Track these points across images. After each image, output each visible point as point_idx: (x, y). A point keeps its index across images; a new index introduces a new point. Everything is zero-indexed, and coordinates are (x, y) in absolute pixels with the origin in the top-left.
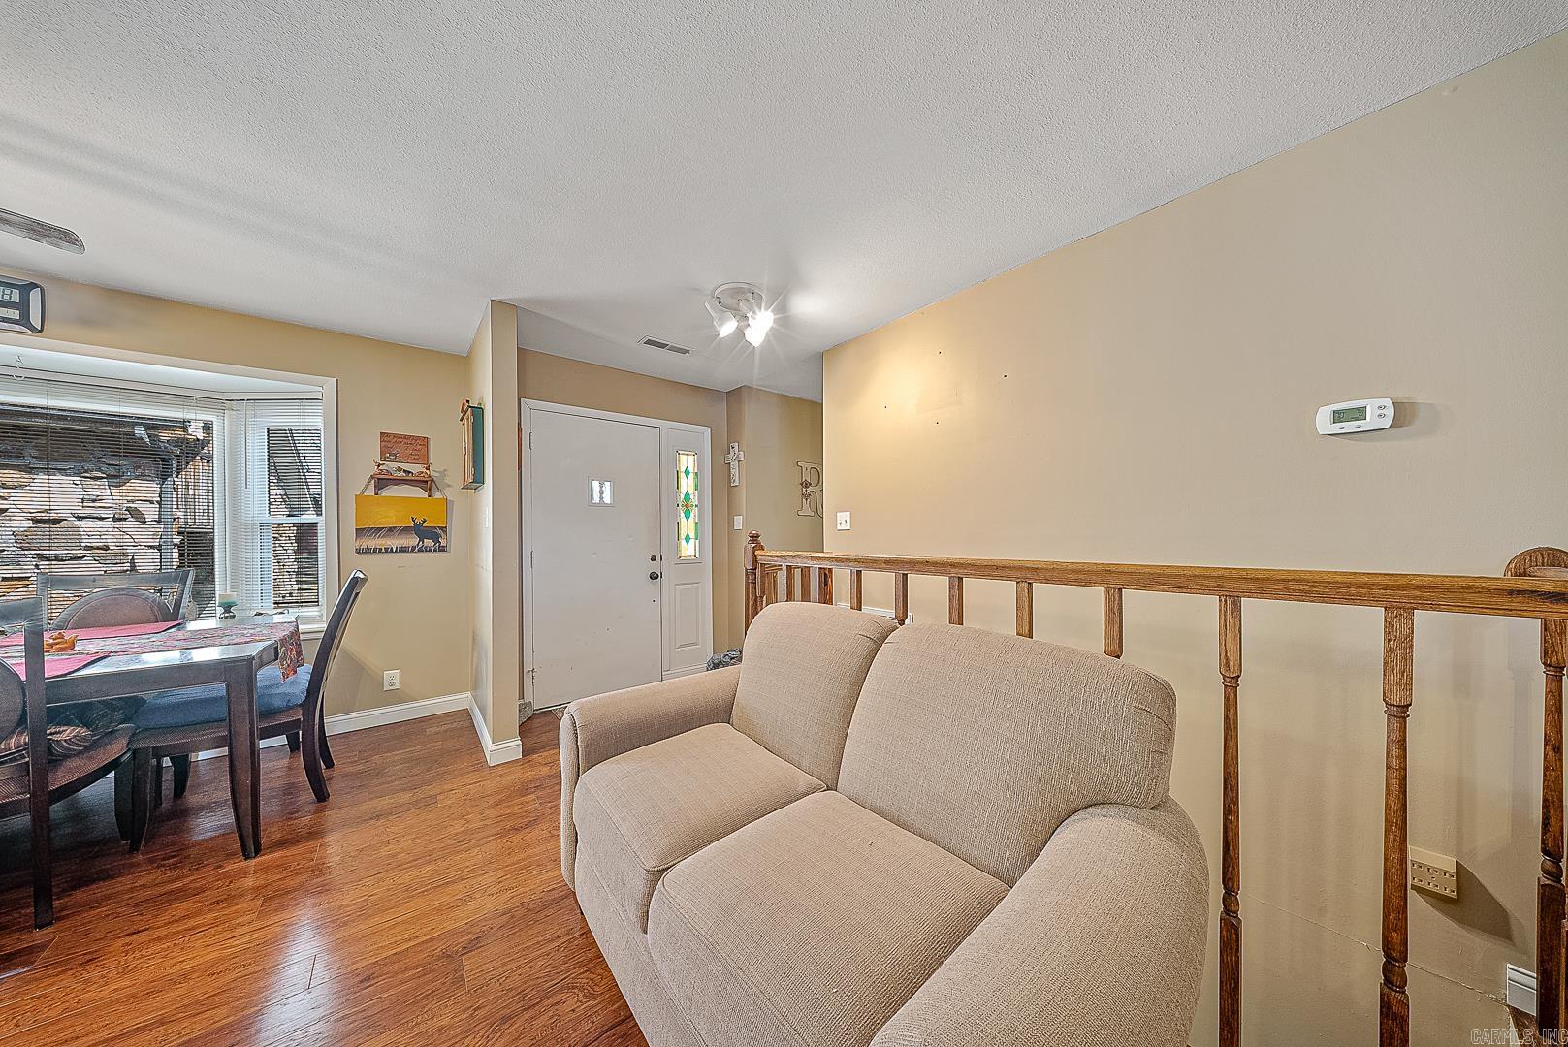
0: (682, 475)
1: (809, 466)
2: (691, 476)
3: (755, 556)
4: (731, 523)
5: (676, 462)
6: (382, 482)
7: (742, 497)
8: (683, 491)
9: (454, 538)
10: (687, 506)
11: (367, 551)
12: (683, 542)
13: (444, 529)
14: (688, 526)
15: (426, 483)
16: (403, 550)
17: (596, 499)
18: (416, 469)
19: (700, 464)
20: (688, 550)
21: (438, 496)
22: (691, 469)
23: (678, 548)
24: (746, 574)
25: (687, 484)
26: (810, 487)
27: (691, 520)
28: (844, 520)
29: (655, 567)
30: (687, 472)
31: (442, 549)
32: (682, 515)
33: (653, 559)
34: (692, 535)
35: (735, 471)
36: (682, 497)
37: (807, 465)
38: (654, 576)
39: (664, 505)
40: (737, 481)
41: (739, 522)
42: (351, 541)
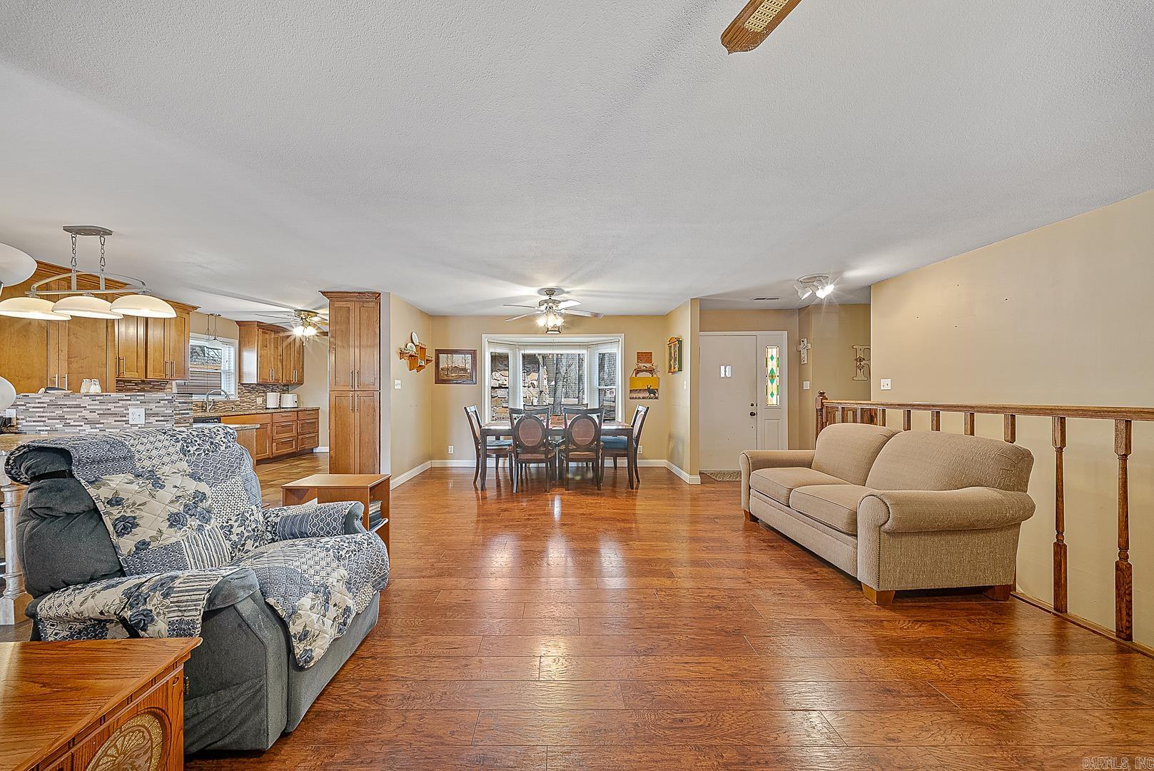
0: (769, 360)
1: (863, 348)
2: (775, 360)
3: (822, 403)
4: (801, 386)
5: (765, 353)
6: (638, 371)
7: (810, 370)
8: (769, 368)
9: (660, 394)
10: (772, 376)
11: (633, 398)
12: (769, 396)
13: (657, 390)
14: (772, 387)
15: (651, 371)
16: (644, 398)
17: (723, 375)
18: (648, 365)
19: (780, 353)
20: (773, 401)
21: (655, 376)
22: (775, 356)
23: (767, 400)
24: (817, 412)
25: (772, 365)
26: (862, 362)
27: (774, 383)
28: (886, 384)
29: (753, 409)
30: (772, 358)
31: (657, 398)
32: (769, 381)
33: (752, 405)
34: (775, 393)
35: (804, 355)
36: (769, 372)
37: (861, 347)
38: (752, 414)
39: (758, 377)
40: (806, 360)
41: (807, 385)
42: (628, 395)
